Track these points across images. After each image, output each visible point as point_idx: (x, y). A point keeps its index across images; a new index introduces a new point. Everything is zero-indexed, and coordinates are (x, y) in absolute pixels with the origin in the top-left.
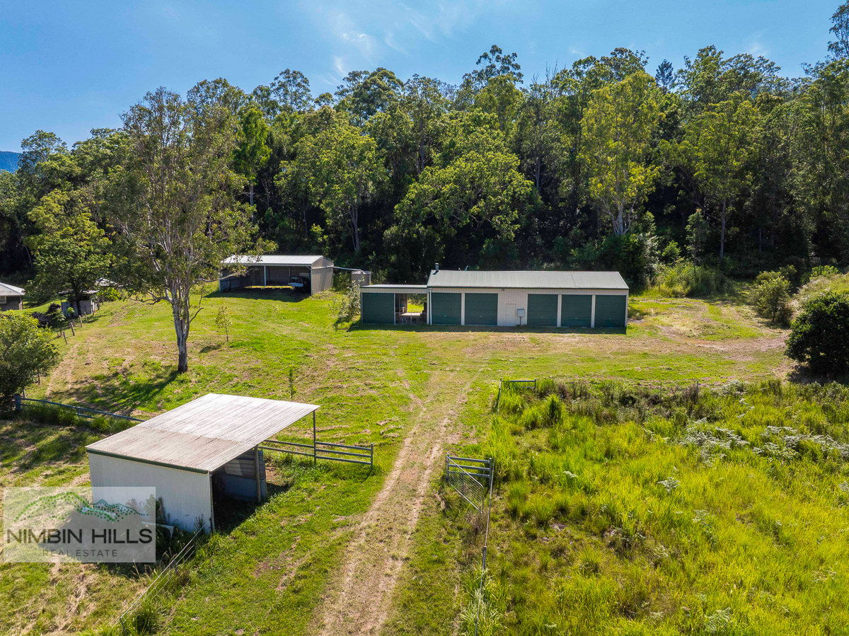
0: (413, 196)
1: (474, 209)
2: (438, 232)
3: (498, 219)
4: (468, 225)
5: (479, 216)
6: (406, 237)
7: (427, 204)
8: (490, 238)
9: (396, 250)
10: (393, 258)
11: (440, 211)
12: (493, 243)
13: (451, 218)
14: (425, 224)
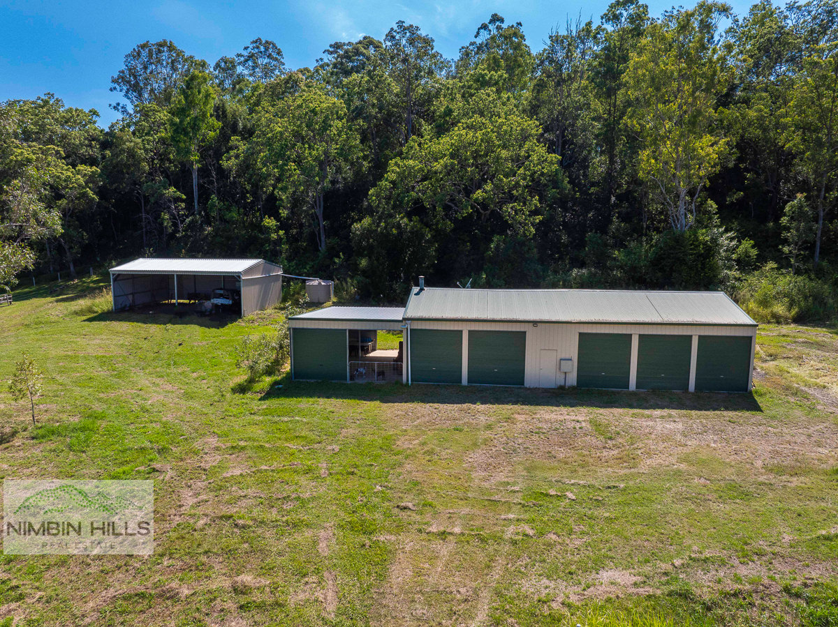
0: (393, 176)
1: (479, 194)
2: (427, 225)
3: (512, 208)
4: (470, 215)
5: (484, 204)
6: (382, 233)
7: (413, 187)
8: (500, 234)
9: (370, 252)
10: (364, 263)
11: (431, 197)
12: (504, 241)
13: (447, 208)
14: (409, 215)
